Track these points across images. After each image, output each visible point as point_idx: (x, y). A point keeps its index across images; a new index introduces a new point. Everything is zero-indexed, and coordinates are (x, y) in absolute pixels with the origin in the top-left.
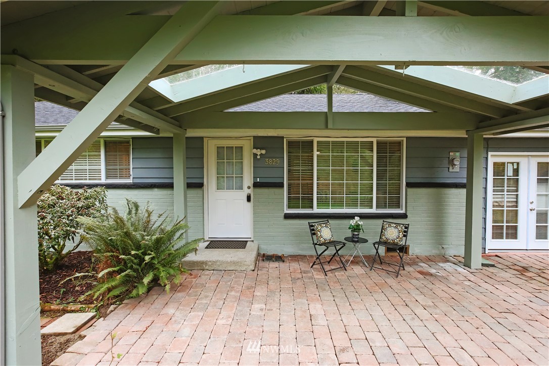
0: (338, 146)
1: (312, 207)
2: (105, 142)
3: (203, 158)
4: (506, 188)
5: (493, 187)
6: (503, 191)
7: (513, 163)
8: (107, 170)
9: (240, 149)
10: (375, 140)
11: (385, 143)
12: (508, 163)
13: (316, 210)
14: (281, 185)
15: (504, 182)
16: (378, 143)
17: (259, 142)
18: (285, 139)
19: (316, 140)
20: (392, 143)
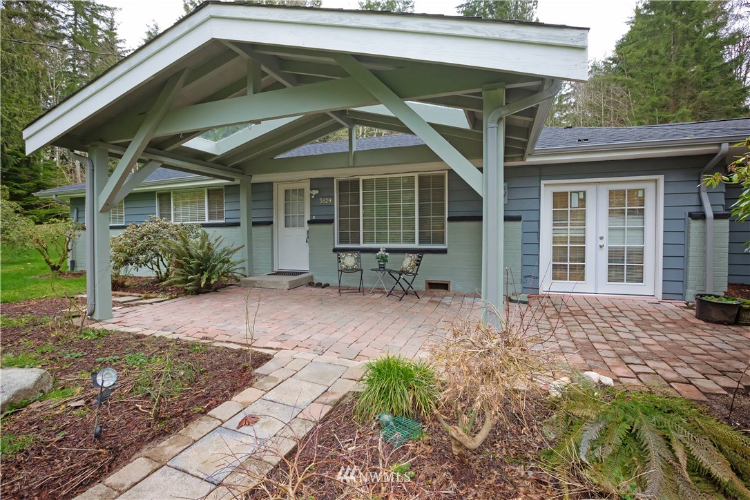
0: (381, 183)
1: (359, 242)
2: (209, 191)
3: (272, 199)
4: (569, 222)
5: (554, 221)
6: (566, 225)
7: (578, 192)
8: (210, 213)
9: (302, 190)
10: (416, 175)
11: (428, 177)
12: (571, 192)
13: (362, 245)
14: (332, 221)
15: (567, 214)
16: (420, 178)
17: (315, 183)
18: (335, 180)
19: (361, 179)
20: (435, 177)
